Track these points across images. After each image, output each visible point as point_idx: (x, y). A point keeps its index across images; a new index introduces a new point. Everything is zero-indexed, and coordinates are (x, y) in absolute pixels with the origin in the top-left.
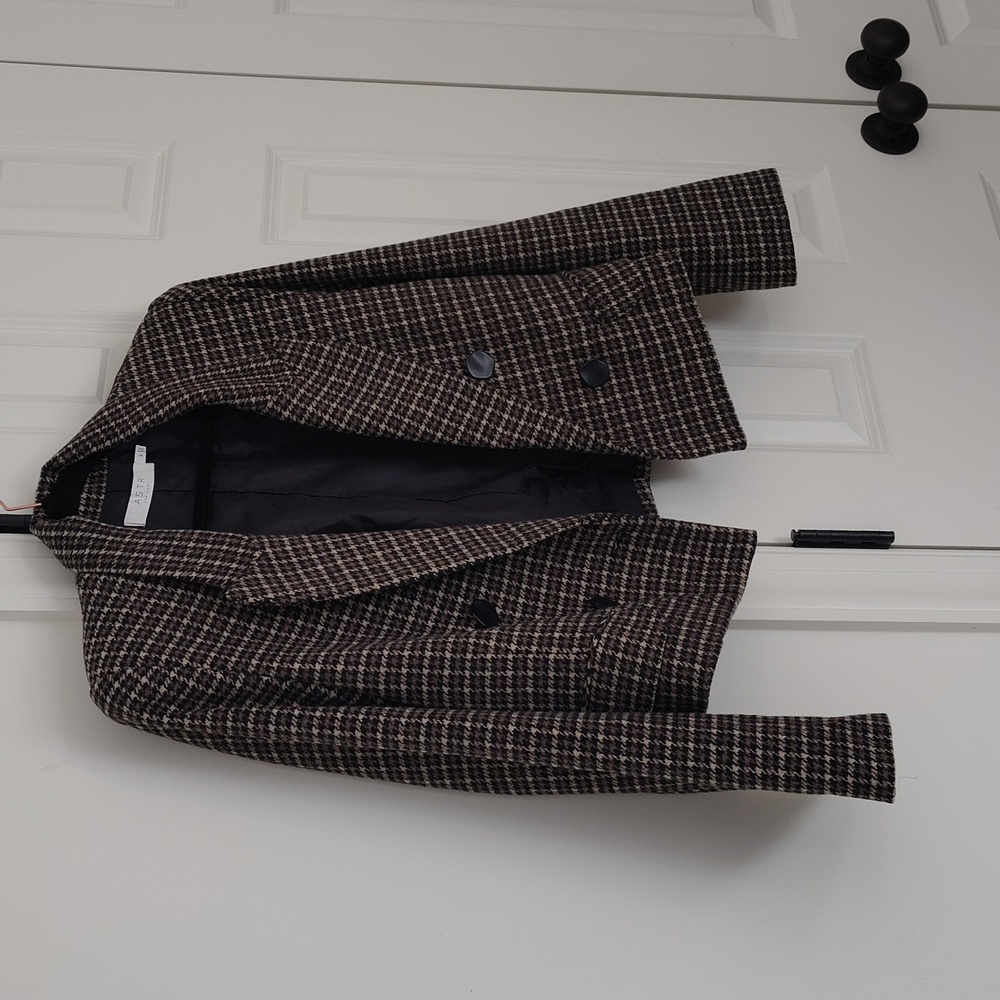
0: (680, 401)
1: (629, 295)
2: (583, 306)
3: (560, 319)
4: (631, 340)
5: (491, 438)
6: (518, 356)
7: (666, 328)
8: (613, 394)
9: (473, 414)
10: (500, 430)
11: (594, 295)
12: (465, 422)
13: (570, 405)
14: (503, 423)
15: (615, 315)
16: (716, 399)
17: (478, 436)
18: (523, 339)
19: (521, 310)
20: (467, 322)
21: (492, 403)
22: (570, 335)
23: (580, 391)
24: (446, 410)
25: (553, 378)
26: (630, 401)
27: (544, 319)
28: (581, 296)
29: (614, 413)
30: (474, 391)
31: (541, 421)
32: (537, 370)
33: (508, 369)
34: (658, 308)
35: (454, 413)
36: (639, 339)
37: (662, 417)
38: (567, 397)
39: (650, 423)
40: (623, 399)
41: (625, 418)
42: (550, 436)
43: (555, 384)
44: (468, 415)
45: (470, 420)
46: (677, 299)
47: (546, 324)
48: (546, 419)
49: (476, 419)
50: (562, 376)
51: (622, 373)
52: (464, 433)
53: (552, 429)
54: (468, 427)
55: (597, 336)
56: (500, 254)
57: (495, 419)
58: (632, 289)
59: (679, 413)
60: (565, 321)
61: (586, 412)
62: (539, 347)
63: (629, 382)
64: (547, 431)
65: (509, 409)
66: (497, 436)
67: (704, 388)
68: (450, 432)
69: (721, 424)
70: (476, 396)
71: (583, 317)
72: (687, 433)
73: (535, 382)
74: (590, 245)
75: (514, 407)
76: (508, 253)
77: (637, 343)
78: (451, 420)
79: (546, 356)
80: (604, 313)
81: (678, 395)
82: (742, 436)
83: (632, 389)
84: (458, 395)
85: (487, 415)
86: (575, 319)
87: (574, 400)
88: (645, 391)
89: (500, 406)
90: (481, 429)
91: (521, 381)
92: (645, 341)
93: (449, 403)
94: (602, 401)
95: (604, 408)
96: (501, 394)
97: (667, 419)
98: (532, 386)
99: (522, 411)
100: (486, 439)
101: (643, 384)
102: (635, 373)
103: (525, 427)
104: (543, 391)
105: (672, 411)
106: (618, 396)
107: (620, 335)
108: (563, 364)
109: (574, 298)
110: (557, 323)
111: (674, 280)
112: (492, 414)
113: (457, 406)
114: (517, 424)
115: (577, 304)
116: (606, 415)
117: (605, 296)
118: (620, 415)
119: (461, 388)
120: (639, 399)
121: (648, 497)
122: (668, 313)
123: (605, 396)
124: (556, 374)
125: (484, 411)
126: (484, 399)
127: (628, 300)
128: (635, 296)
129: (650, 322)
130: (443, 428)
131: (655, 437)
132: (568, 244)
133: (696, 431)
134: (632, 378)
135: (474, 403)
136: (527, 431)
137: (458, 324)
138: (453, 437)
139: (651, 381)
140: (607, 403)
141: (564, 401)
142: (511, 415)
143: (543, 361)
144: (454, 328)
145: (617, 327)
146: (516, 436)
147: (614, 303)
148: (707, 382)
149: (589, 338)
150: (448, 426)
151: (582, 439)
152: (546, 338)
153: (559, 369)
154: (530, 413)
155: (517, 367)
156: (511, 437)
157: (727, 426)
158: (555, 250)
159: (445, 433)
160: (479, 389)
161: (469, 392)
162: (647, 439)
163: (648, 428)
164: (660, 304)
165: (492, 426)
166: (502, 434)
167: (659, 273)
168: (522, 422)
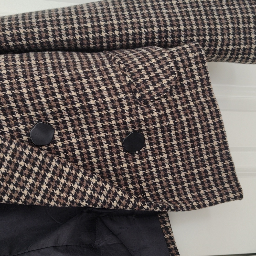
0: (196, 162)
1: (164, 82)
2: (127, 89)
3: (108, 99)
4: (164, 118)
5: (50, 199)
6: (73, 126)
7: (190, 107)
8: (147, 156)
9: (35, 179)
10: (58, 192)
11: (135, 80)
12: (28, 186)
13: (114, 165)
14: (60, 187)
15: (152, 98)
16: (223, 161)
17: (39, 198)
18: (77, 114)
19: (76, 90)
20: (31, 99)
21: (51, 169)
22: (116, 113)
23: (122, 154)
24: (12, 177)
25: (101, 144)
26: (159, 163)
27: (96, 99)
28: (126, 81)
29: (147, 171)
30: (36, 159)
31: (91, 186)
32: (88, 138)
33: (65, 136)
34: (184, 91)
35: (19, 179)
36: (170, 117)
37: (183, 174)
38: (112, 159)
39: (174, 179)
40: (155, 161)
41: (155, 175)
42: (98, 199)
43: (103, 149)
44: (31, 181)
45: (33, 185)
46: (199, 84)
47: (97, 103)
48: (96, 185)
49: (37, 184)
50: (108, 142)
51: (154, 141)
52: (27, 197)
53: (100, 194)
54: (30, 191)
55: (137, 114)
56: (61, 35)
57: (53, 184)
58: (167, 77)
59: (195, 171)
60: (112, 101)
61: (126, 171)
62: (90, 120)
63: (160, 148)
64: (96, 195)
65: (65, 175)
66: (55, 198)
67: (214, 152)
68: (16, 195)
69: (225, 180)
70: (38, 163)
71: (127, 98)
72: (200, 187)
73: (87, 147)
74: (130, 31)
75: (69, 173)
76: (67, 35)
77: (168, 120)
78: (16, 185)
79: (96, 128)
80: (143, 96)
81: (195, 157)
82: (240, 190)
83: (161, 154)
84: (22, 163)
85: (46, 180)
86: (120, 100)
87: (117, 161)
88: (171, 154)
89: (58, 172)
90: (42, 193)
91: (76, 146)
92: (174, 119)
93: (15, 171)
94: (138, 162)
95: (140, 168)
96: (58, 162)
97: (186, 176)
98: (84, 151)
99: (76, 177)
100: (46, 201)
101: (170, 149)
102: (165, 142)
103: (78, 190)
104: (93, 155)
105: (190, 170)
106: (151, 158)
107: (155, 114)
108: (109, 134)
109: (119, 81)
110: (105, 103)
111: (198, 69)
112: (51, 179)
113: (21, 173)
114: (71, 188)
115: (122, 87)
116: (141, 173)
117: (144, 81)
118: (152, 173)
119: (24, 157)
120: (166, 161)
121: (168, 230)
122: (192, 95)
123: (141, 158)
124: (104, 141)
125: (45, 176)
126: (45, 166)
127: (163, 86)
128: (169, 83)
129: (179, 102)
130: (9, 192)
131: (177, 190)
132: (113, 30)
133: (206, 185)
134: (162, 145)
135: (36, 169)
136: (80, 195)
137: (23, 100)
138: (18, 199)
139: (176, 147)
140: (142, 164)
141: (109, 162)
142: (67, 179)
143: (94, 131)
144: (20, 104)
145: (153, 108)
146: (71, 198)
147: (152, 88)
148: (217, 148)
149: (131, 116)
150: (13, 191)
151: (124, 202)
152: (97, 114)
153: (106, 137)
154: (82, 179)
155: (72, 135)
156: (66, 199)
157: (229, 182)
158: (104, 34)
159: (11, 197)
160: (41, 157)
161: (32, 160)
162: (171, 191)
163: (172, 182)
164: (186, 87)
165: (51, 190)
166: (59, 196)
167: (187, 63)
168: (76, 186)
